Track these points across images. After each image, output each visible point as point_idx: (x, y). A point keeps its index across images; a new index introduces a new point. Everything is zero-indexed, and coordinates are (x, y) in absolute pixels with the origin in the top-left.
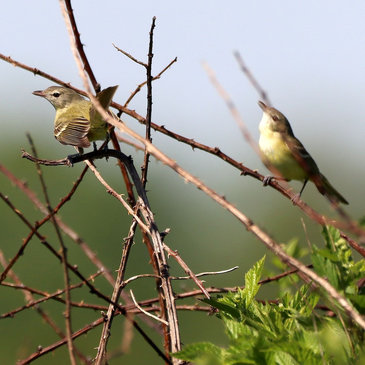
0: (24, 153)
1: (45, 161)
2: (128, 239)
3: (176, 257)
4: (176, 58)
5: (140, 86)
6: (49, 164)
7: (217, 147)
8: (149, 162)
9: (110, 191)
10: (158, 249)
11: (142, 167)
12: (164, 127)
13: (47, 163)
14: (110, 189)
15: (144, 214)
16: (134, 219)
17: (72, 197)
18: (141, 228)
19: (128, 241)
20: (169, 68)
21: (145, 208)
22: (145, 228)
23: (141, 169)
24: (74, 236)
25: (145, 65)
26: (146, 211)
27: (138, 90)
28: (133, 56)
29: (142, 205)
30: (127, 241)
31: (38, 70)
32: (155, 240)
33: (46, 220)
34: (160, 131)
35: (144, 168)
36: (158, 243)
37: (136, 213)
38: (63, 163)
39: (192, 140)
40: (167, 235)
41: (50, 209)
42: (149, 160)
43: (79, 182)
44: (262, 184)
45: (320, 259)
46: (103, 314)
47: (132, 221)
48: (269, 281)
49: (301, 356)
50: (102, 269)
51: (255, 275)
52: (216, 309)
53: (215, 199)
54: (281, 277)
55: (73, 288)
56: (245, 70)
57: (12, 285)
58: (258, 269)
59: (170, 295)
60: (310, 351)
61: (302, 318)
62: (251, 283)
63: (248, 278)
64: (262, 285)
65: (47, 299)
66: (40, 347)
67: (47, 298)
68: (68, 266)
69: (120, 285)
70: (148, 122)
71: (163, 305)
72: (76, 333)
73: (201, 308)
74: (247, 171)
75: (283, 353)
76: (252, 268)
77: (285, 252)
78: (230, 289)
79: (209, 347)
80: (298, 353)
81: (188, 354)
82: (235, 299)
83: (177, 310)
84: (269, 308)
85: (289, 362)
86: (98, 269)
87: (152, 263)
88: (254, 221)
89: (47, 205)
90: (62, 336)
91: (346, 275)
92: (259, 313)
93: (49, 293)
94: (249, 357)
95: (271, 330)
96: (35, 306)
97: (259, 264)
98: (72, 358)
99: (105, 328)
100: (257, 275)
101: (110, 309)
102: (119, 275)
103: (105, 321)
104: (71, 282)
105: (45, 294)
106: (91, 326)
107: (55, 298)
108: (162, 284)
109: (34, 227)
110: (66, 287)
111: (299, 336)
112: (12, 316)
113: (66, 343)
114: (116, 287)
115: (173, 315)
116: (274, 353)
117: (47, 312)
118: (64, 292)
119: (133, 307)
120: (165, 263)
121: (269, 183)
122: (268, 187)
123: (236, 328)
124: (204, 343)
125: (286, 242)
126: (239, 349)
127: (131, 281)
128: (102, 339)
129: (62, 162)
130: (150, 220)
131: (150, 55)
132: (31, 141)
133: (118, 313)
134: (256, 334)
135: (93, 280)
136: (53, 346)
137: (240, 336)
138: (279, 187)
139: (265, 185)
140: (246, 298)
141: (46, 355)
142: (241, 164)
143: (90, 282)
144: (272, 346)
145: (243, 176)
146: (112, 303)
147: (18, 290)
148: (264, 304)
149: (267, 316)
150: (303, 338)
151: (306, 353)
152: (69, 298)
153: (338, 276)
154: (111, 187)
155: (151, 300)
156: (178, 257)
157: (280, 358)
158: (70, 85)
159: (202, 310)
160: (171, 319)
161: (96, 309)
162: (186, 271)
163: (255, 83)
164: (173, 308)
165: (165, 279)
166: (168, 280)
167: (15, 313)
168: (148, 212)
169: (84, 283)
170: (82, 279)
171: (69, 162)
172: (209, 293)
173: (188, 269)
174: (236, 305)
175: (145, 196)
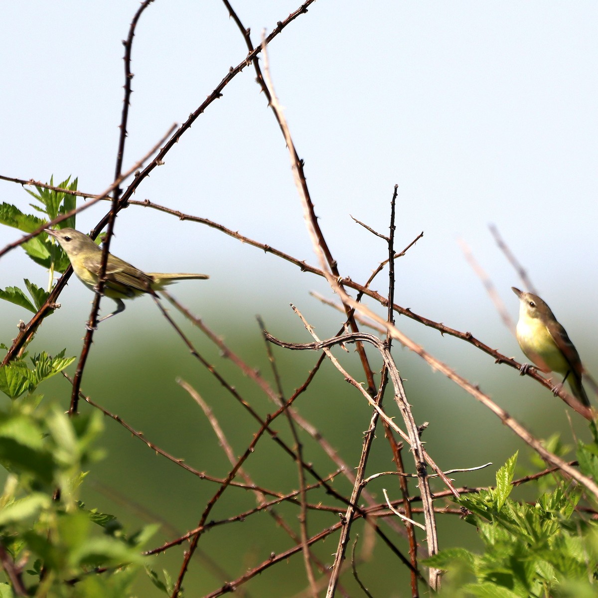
1: (291, 345)
2: (369, 433)
4: (422, 233)
5: (382, 264)
6: (295, 348)
7: (469, 332)
8: (392, 347)
9: (348, 379)
10: (415, 445)
12: (410, 310)
13: (292, 347)
14: (348, 377)
15: (400, 406)
16: (375, 410)
17: (308, 387)
18: (383, 420)
19: (368, 435)
20: (415, 243)
21: (401, 399)
22: (388, 420)
24: (312, 431)
25: (387, 239)
27: (380, 268)
28: (373, 229)
29: (398, 396)
31: (268, 247)
32: (411, 435)
33: (279, 413)
34: (405, 314)
36: (415, 438)
37: (378, 403)
39: (441, 324)
41: (283, 400)
42: (392, 344)
43: (315, 370)
44: (519, 372)
45: (586, 456)
46: (341, 516)
47: (374, 412)
48: (528, 479)
49: (564, 565)
50: (343, 467)
51: (507, 474)
52: (466, 510)
53: (466, 389)
54: (541, 475)
55: (309, 489)
56: (502, 245)
57: (242, 485)
58: (510, 467)
59: (427, 497)
60: (574, 560)
61: (566, 522)
62: (502, 483)
63: (499, 477)
64: (520, 484)
65: (281, 501)
66: (272, 553)
67: (281, 499)
68: (304, 466)
69: (360, 484)
70: (390, 304)
71: (408, 507)
72: (313, 539)
73: (452, 510)
74: (503, 359)
75: (544, 562)
76: (504, 465)
77: (545, 449)
78: (479, 489)
79: (463, 553)
80: (560, 562)
81: (439, 561)
82: (485, 501)
83: (435, 512)
84: (526, 509)
85: (550, 572)
86: (338, 467)
88: (510, 414)
89: (280, 397)
90: (298, 541)
92: (515, 515)
93: (284, 494)
94: (506, 567)
95: (528, 533)
96: (268, 508)
98: (308, 567)
99: (344, 532)
100: (509, 473)
101: (349, 510)
102: (359, 473)
103: (344, 524)
104: (307, 482)
105: (279, 495)
106: (329, 530)
107: (290, 499)
108: (419, 484)
109: (265, 421)
110: (301, 487)
111: (560, 542)
112: (242, 519)
113: (301, 549)
114: (355, 485)
115: (430, 518)
116: (533, 562)
117: (281, 515)
118: (299, 493)
119: (376, 509)
120: (422, 461)
121: (527, 371)
122: (526, 376)
123: (493, 532)
124: (457, 549)
125: (546, 437)
126: (495, 557)
127: (373, 479)
128: (340, 544)
129: (310, 346)
131: (392, 228)
132: (262, 325)
133: (358, 516)
134: (514, 539)
135: (332, 480)
136: (288, 553)
137: (497, 541)
138: (538, 376)
139: (523, 374)
140: (498, 499)
141: (279, 563)
142: (495, 351)
143: (328, 483)
144: (531, 554)
145: (498, 364)
146: (351, 505)
147: (248, 491)
148: (521, 505)
149: (523, 518)
150: (565, 544)
151: (570, 562)
152: (305, 500)
154: (349, 374)
157: (540, 567)
158: (304, 263)
159: (453, 513)
160: (428, 523)
161: (336, 512)
162: (433, 468)
163: (512, 260)
164: (431, 511)
165: (422, 478)
166: (426, 480)
167: (245, 516)
168: (404, 403)
169: (320, 483)
170: (318, 478)
171: (317, 346)
172: (461, 493)
173: (435, 466)
174: (486, 508)
175: (402, 386)
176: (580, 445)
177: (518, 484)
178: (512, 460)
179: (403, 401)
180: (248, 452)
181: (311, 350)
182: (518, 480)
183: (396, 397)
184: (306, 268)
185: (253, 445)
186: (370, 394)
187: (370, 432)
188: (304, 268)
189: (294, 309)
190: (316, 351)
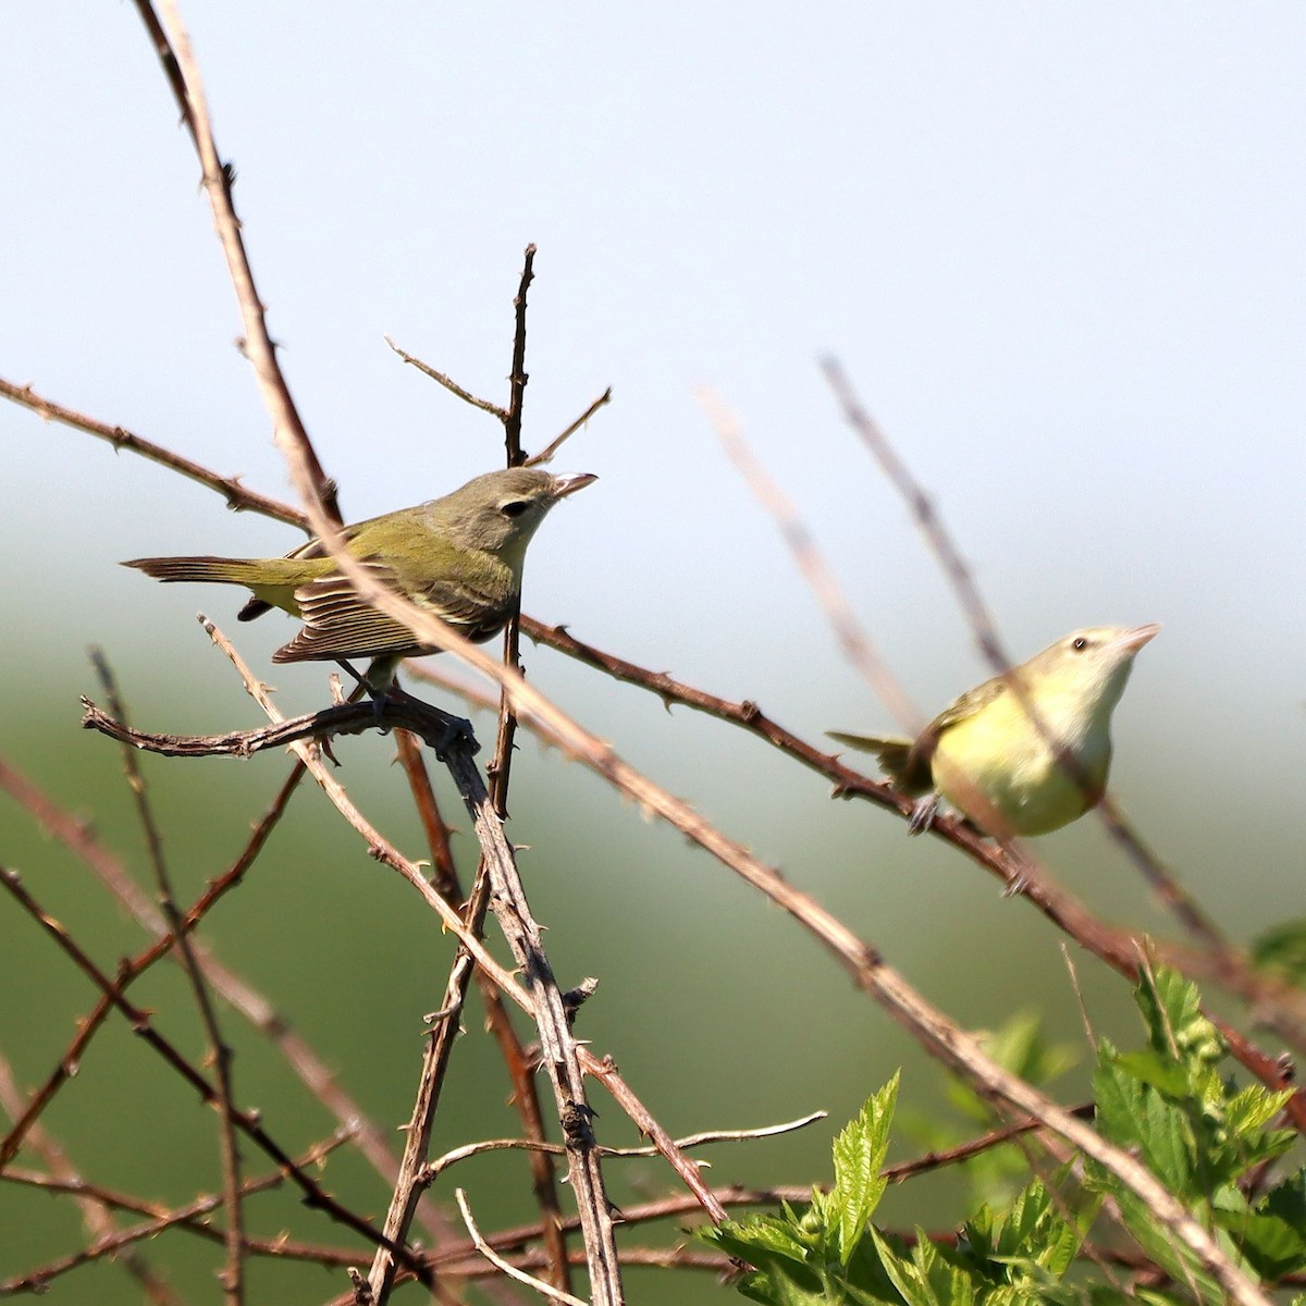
0: (91, 713)
1: (165, 741)
2: (441, 1018)
3: (606, 1081)
4: (608, 391)
6: (177, 749)
7: (751, 701)
8: (514, 749)
9: (379, 851)
10: (556, 1048)
11: (490, 768)
12: (567, 630)
13: (168, 748)
14: (380, 845)
15: (508, 927)
16: (462, 948)
18: (487, 978)
19: (441, 1025)
20: (583, 426)
21: (510, 906)
22: (501, 978)
23: (488, 772)
24: (256, 1009)
25: (501, 414)
26: (516, 917)
28: (456, 381)
29: (501, 896)
30: (438, 1023)
31: (126, 434)
32: (544, 1019)
33: (157, 954)
34: (551, 643)
35: (497, 769)
36: (556, 1029)
37: (470, 926)
38: (226, 748)
39: (664, 675)
40: (588, 1001)
41: (171, 911)
42: (514, 742)
43: (271, 820)
45: (1124, 1089)
46: (355, 1277)
47: (457, 954)
48: (932, 1163)
50: (353, 1123)
51: (866, 1144)
54: (975, 1150)
55: (251, 1191)
56: (858, 418)
57: (39, 1178)
58: (876, 1122)
59: (595, 1212)
62: (853, 1172)
63: (842, 1153)
64: (909, 1177)
65: (162, 1229)
67: (161, 1224)
68: (236, 1119)
69: (415, 1178)
71: (557, 1249)
73: (697, 1258)
74: (855, 783)
76: (856, 1117)
78: (782, 1191)
82: (801, 1229)
83: (620, 1265)
84: (930, 1254)
86: (334, 1122)
87: (519, 1103)
88: (884, 953)
89: (162, 900)
91: (1215, 1143)
93: (171, 1205)
96: (120, 1251)
97: (878, 1104)
100: (873, 1142)
101: (380, 1258)
102: (412, 1143)
103: (363, 1301)
104: (244, 1167)
105: (155, 1209)
107: (189, 1223)
108: (571, 1171)
109: (113, 977)
110: (228, 1182)
112: (38, 1285)
114: (400, 1182)
115: (607, 1279)
117: (161, 1269)
118: (219, 1204)
120: (579, 1100)
121: (932, 825)
122: (928, 837)
127: (453, 1161)
129: (223, 745)
130: (528, 949)
131: (518, 378)
132: (105, 675)
133: (405, 1275)
135: (321, 1163)
140: (842, 1224)
142: (833, 761)
143: (308, 1173)
145: (840, 800)
146: (386, 1243)
147: (60, 1197)
149: (921, 1282)
152: (239, 1223)
153: (1186, 1147)
154: (382, 834)
155: (522, 1231)
156: (613, 1079)
158: (237, 484)
159: (700, 1267)
160: (599, 1296)
161: (332, 1263)
162: (643, 1128)
163: (892, 466)
164: (607, 1257)
165: (579, 1153)
166: (591, 1158)
167: (49, 1276)
168: (522, 922)
169: (284, 1172)
170: (279, 1156)
171: (245, 742)
172: (725, 1205)
173: (649, 1120)
174: (805, 1252)
175: (512, 866)
176: (1104, 1055)
177: (901, 1179)
178: (881, 1099)
179: (517, 913)
180: (60, 1076)
181: (225, 757)
182: (903, 1167)
183: (495, 900)
184: (243, 501)
185: (76, 1054)
186: (443, 895)
187: (446, 1015)
188: (238, 498)
189: (210, 631)
190: (244, 758)
